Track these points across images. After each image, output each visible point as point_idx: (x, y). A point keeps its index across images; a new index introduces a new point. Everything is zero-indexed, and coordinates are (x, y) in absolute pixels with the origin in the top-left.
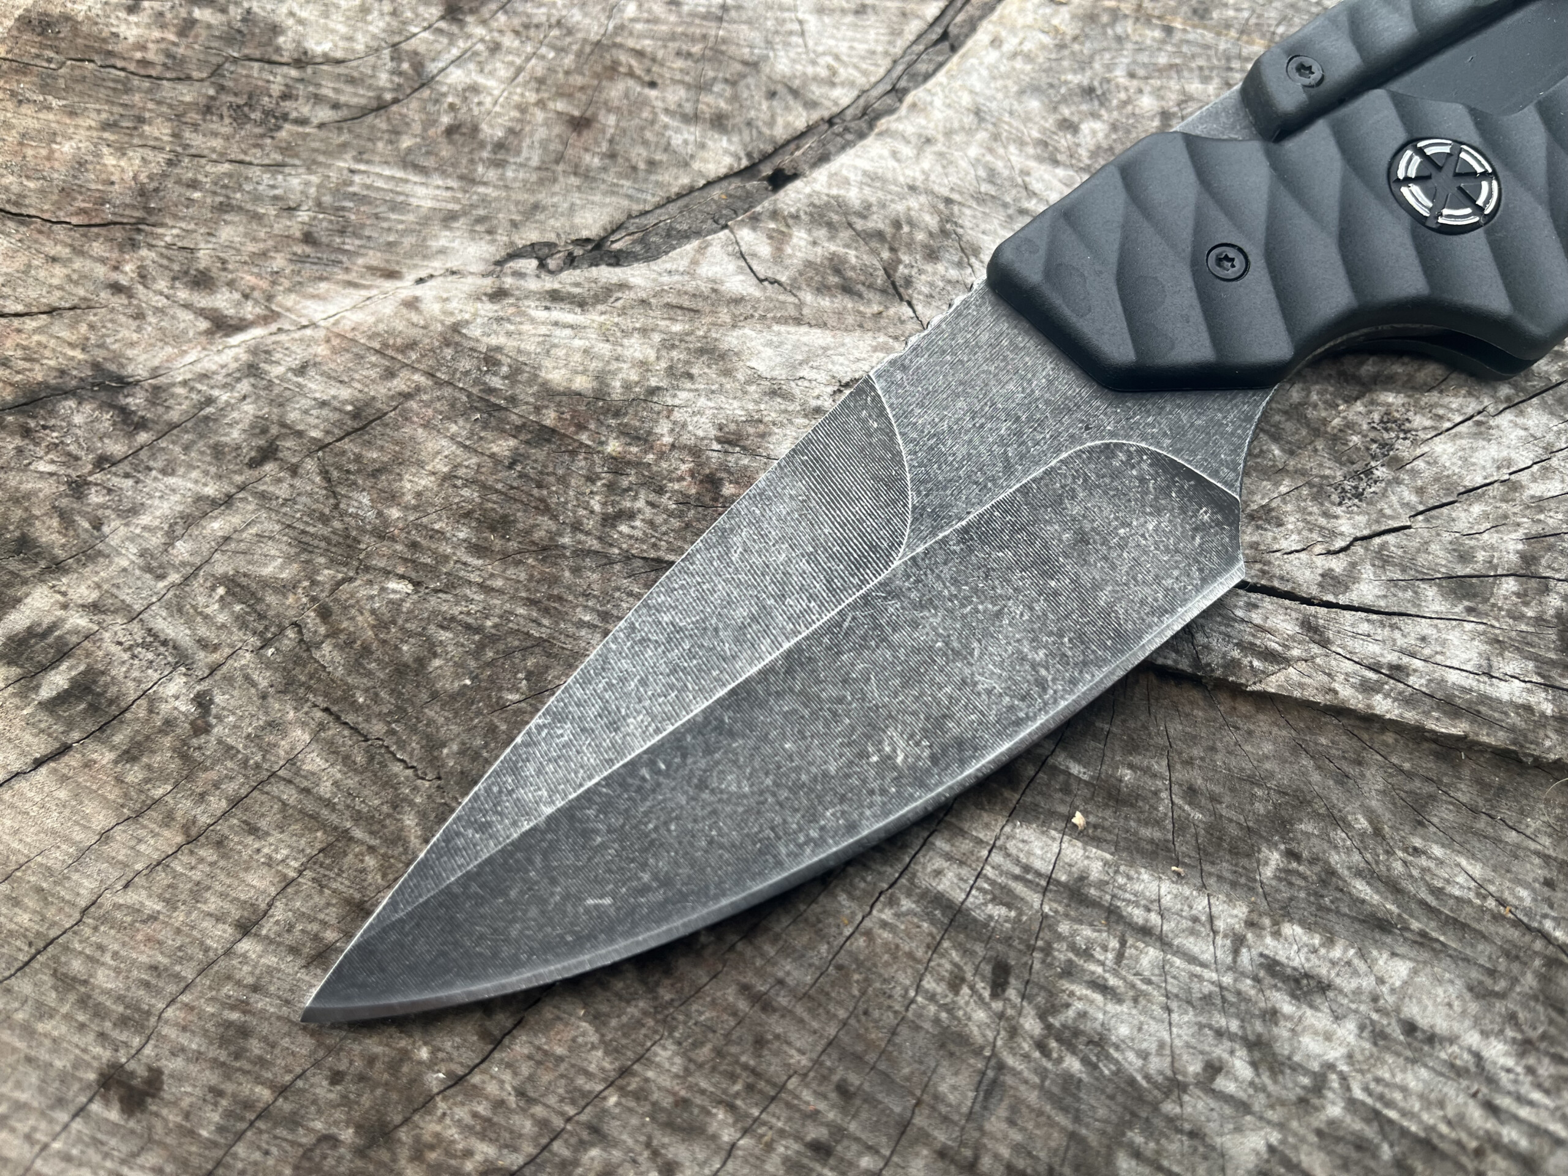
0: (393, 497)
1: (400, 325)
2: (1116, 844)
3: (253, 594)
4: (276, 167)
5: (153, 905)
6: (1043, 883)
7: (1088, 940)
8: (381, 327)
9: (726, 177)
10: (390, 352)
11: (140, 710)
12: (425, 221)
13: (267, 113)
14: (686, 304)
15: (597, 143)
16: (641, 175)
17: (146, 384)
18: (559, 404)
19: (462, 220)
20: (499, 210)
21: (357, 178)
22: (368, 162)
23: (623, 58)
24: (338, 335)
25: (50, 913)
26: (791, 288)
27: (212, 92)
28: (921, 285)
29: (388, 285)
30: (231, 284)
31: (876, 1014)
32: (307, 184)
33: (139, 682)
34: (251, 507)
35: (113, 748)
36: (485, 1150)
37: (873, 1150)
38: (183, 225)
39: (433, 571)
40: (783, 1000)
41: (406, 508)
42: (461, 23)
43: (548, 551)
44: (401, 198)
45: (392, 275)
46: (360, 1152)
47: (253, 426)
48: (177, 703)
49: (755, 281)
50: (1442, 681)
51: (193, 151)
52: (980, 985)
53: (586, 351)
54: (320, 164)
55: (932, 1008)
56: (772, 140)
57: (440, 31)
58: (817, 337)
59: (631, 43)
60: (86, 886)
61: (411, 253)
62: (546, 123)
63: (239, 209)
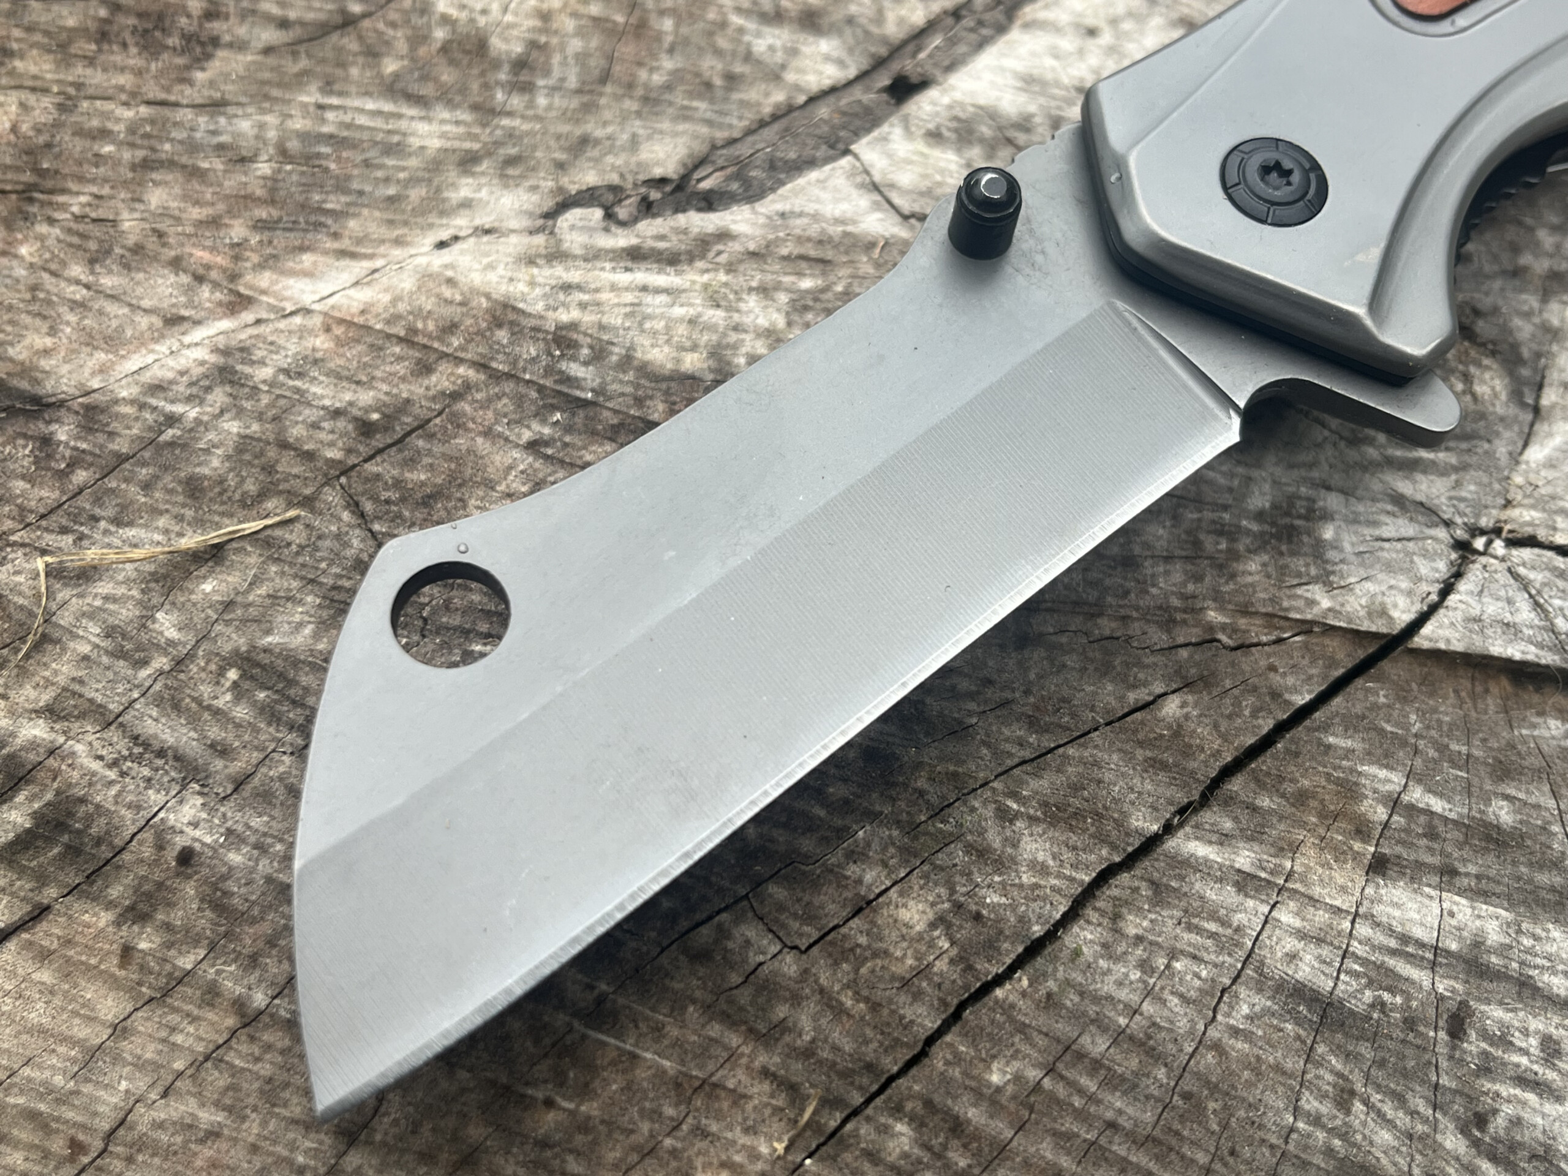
1: (428, 304)
2: (1509, 897)
3: (281, 676)
4: (216, 106)
5: (211, 1117)
6: (1429, 956)
7: (1501, 1023)
8: (402, 307)
9: (833, 90)
10: (421, 339)
11: (144, 848)
12: (436, 165)
13: (188, 37)
14: (813, 253)
15: (654, 56)
16: (719, 93)
17: (75, 405)
18: (667, 393)
19: (484, 165)
20: (534, 148)
21: (330, 115)
22: (341, 94)
24: (341, 321)
27: (103, 13)
29: (397, 253)
30: (176, 264)
31: (1247, 1152)
32: (262, 126)
33: (137, 807)
34: (253, 560)
35: (110, 905)
38: (94, 189)
40: (1120, 1149)
44: (396, 139)
45: (398, 242)
47: (240, 450)
48: (197, 833)
49: (898, 219)
51: (91, 91)
52: (1376, 1097)
53: (692, 322)
54: (276, 100)
55: (1321, 1135)
56: (884, 40)
60: (105, 1100)
61: (422, 210)
62: (580, 33)
63: (171, 164)
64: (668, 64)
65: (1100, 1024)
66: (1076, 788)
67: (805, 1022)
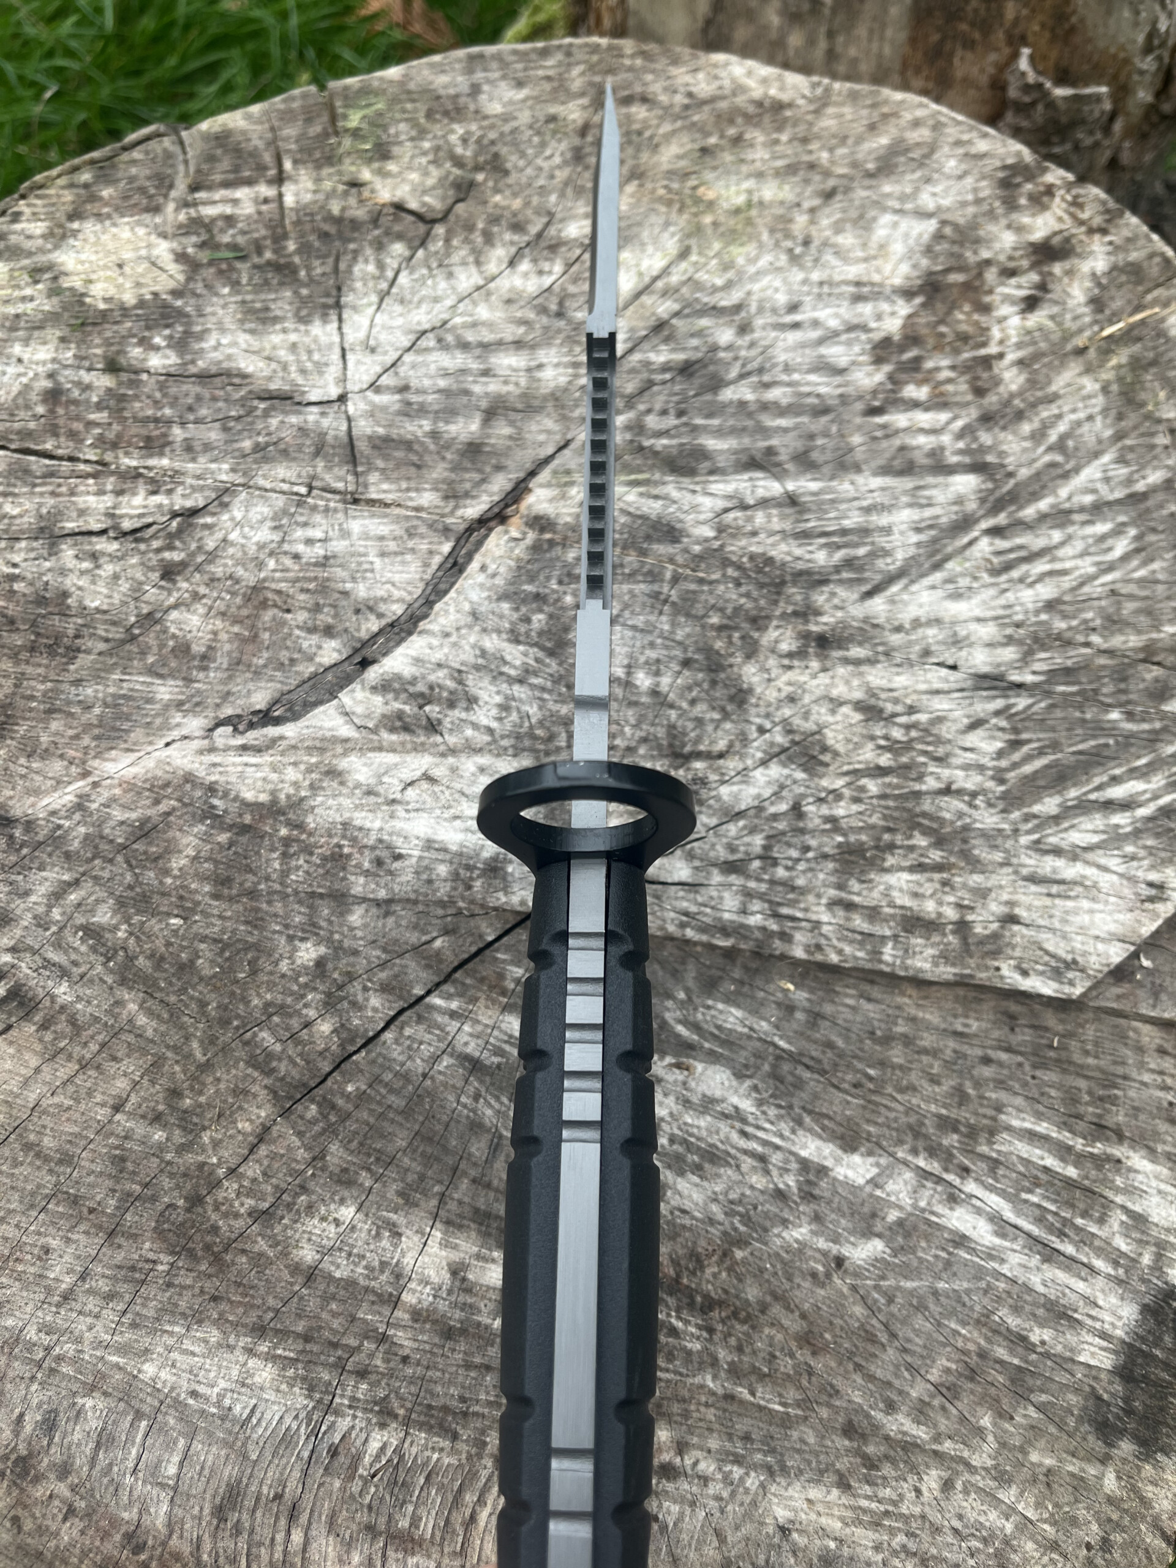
0: (167, 872)
1: (160, 773)
3: (98, 934)
4: (77, 682)
5: (68, 1102)
8: (149, 775)
9: (335, 665)
10: (156, 789)
11: (47, 1002)
12: (167, 707)
13: (67, 648)
14: (318, 745)
15: (260, 651)
16: (287, 668)
17: (22, 821)
18: (252, 811)
19: (186, 707)
20: (207, 697)
21: (125, 685)
22: (129, 674)
23: (270, 595)
24: (125, 782)
25: (14, 1112)
26: (374, 731)
27: (33, 637)
28: (447, 723)
29: (150, 749)
30: (62, 756)
31: (438, 1117)
32: (97, 691)
33: (44, 988)
34: (90, 885)
35: (34, 1024)
36: (250, 1202)
37: (440, 1182)
38: (29, 723)
39: (193, 911)
41: (175, 877)
42: (174, 582)
43: (253, 894)
44: (150, 695)
45: (151, 743)
46: (188, 1210)
47: (85, 839)
48: (66, 997)
49: (355, 728)
50: (720, 919)
51: (27, 676)
53: (264, 779)
54: (103, 678)
55: (466, 1111)
56: (359, 640)
57: (162, 588)
58: (390, 758)
59: (273, 586)
60: (32, 1097)
61: (160, 729)
62: (230, 641)
63: (59, 711)
64: (265, 655)
65: (389, 1068)
66: (396, 976)
67: (283, 1067)
